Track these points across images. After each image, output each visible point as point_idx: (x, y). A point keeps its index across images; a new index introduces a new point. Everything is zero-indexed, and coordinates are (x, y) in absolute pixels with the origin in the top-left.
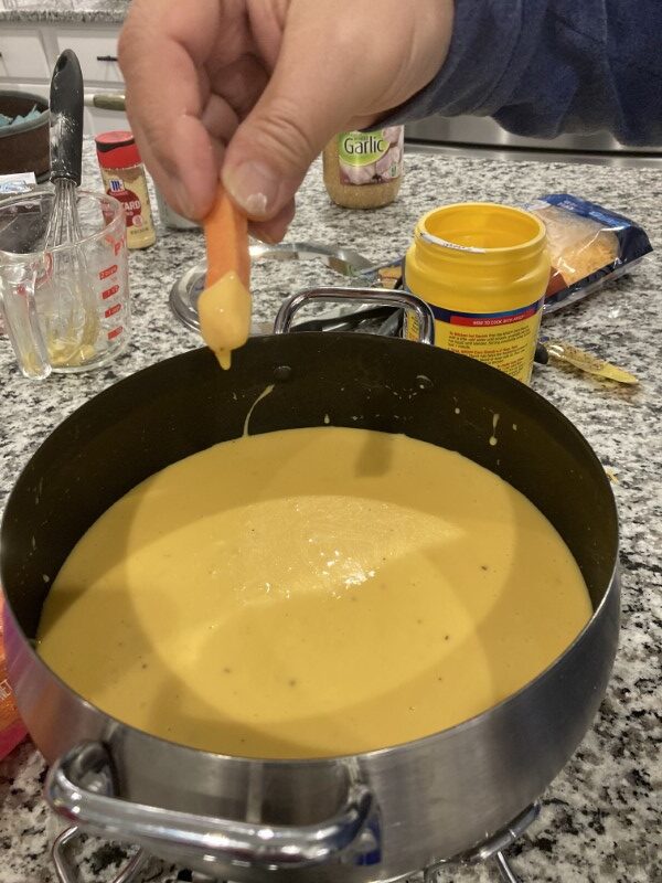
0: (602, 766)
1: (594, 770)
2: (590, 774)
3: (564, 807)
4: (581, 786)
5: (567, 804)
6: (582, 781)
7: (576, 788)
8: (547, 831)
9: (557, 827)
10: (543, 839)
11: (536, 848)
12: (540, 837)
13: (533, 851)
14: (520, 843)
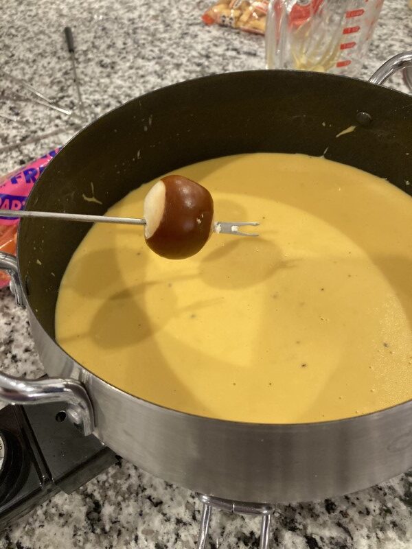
0: (402, 543)
1: (395, 540)
2: (388, 539)
3: (348, 538)
4: (374, 539)
5: (352, 539)
6: (378, 538)
7: (368, 537)
8: (322, 538)
9: (331, 543)
10: (315, 539)
11: (305, 540)
12: (313, 536)
13: (301, 538)
14: (298, 526)
